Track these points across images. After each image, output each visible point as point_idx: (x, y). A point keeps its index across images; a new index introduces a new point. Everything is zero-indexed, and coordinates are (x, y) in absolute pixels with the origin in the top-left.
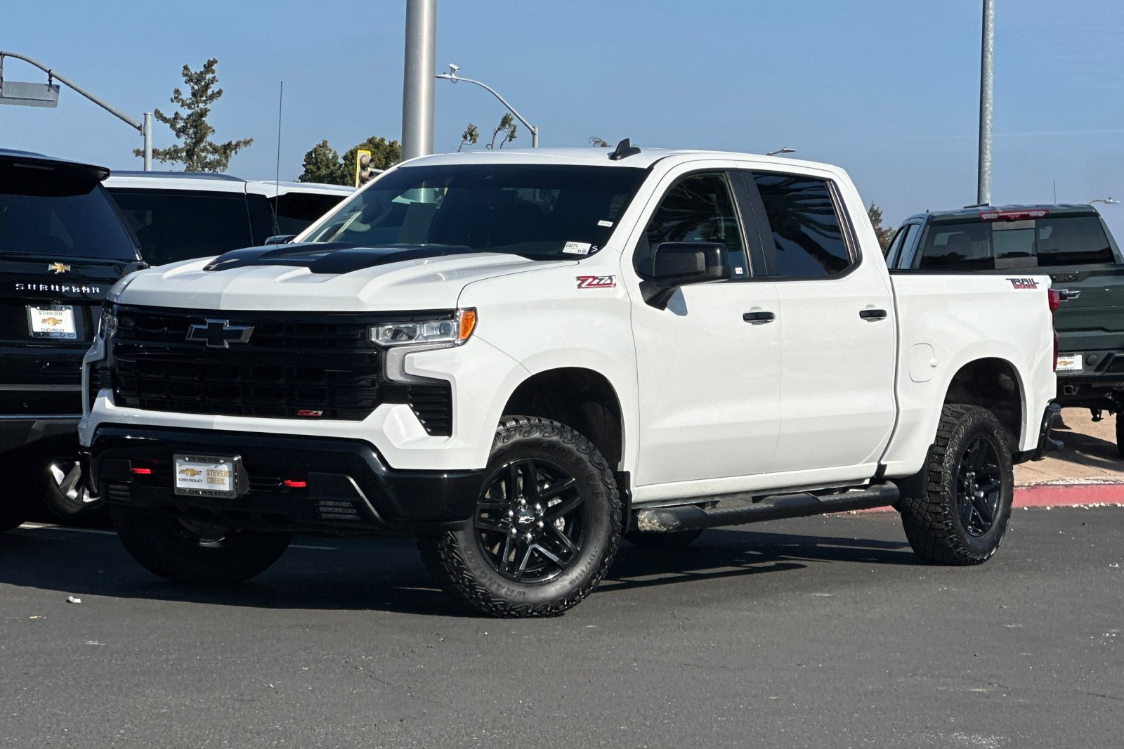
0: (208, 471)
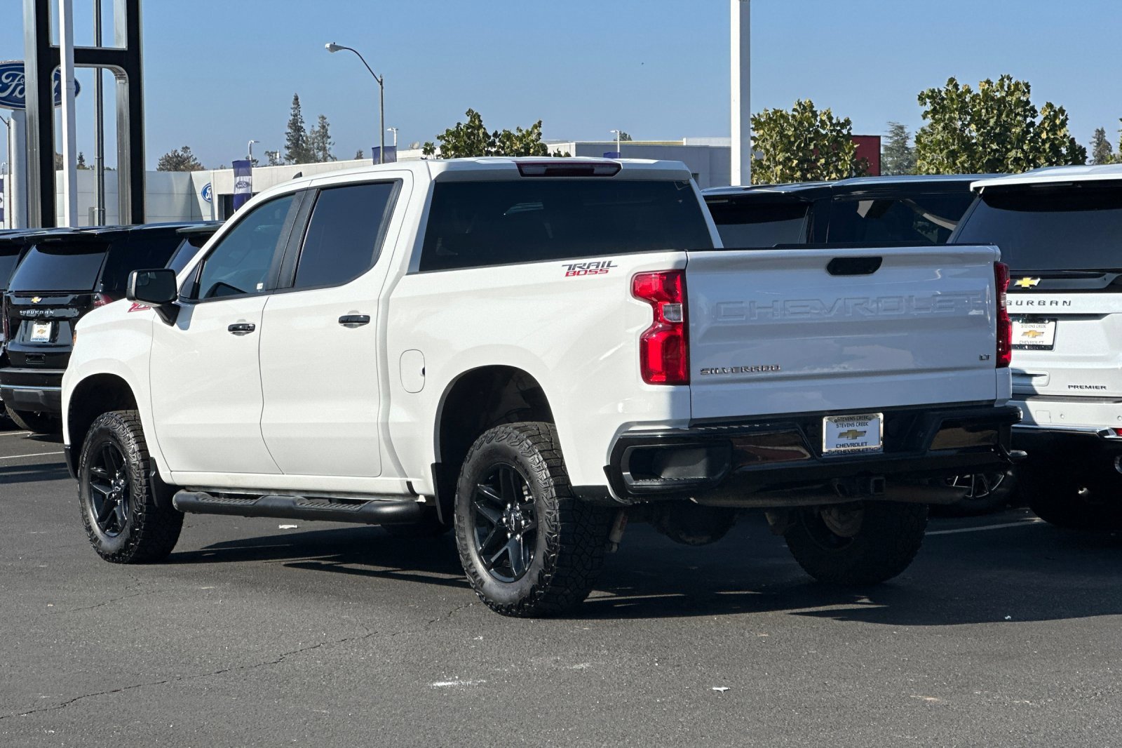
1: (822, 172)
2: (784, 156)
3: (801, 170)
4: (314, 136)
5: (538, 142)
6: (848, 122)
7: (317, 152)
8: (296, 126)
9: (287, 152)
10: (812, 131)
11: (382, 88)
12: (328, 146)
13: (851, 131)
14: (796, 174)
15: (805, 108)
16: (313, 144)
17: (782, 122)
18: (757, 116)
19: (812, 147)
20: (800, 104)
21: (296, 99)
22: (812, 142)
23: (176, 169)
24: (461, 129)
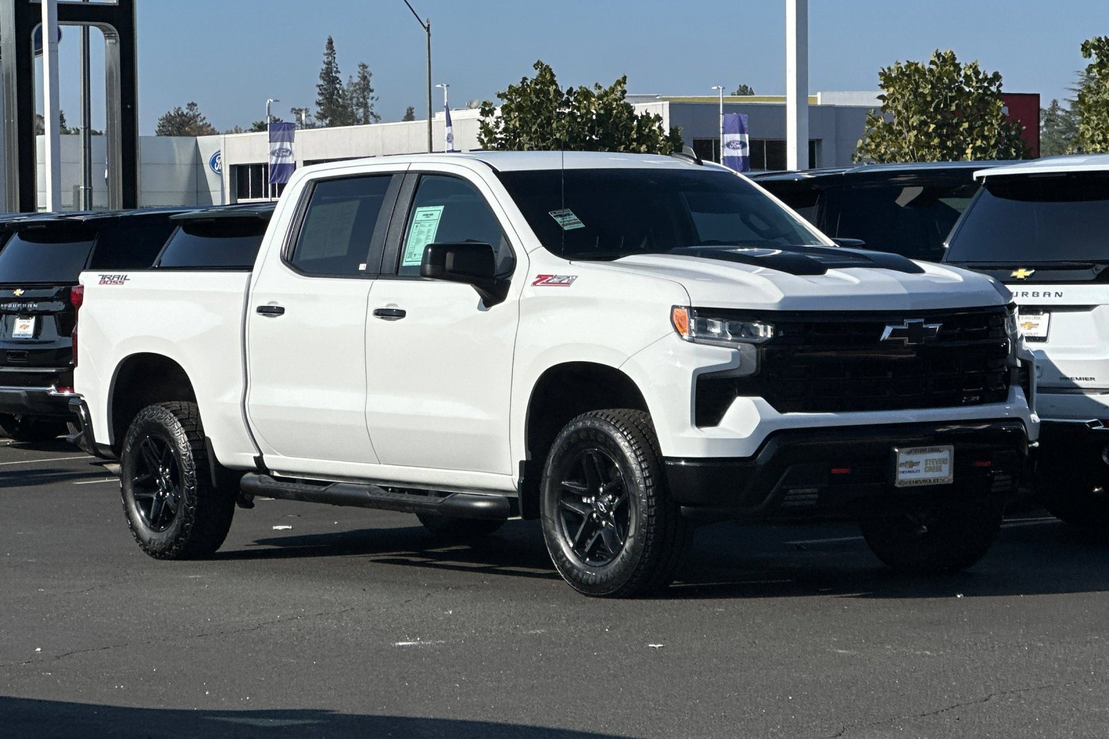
0: (926, 460)
1: (965, 138)
2: (919, 120)
3: (940, 136)
4: (352, 89)
5: (622, 102)
6: (997, 77)
7: (357, 109)
8: (330, 76)
9: (319, 109)
10: (954, 87)
11: (429, 35)
12: (370, 102)
13: (1000, 89)
14: (933, 141)
15: (945, 60)
16: (351, 99)
17: (917, 77)
18: (886, 71)
19: (953, 108)
20: (938, 55)
21: (330, 42)
22: (954, 102)
23: (181, 133)
24: (527, 85)
